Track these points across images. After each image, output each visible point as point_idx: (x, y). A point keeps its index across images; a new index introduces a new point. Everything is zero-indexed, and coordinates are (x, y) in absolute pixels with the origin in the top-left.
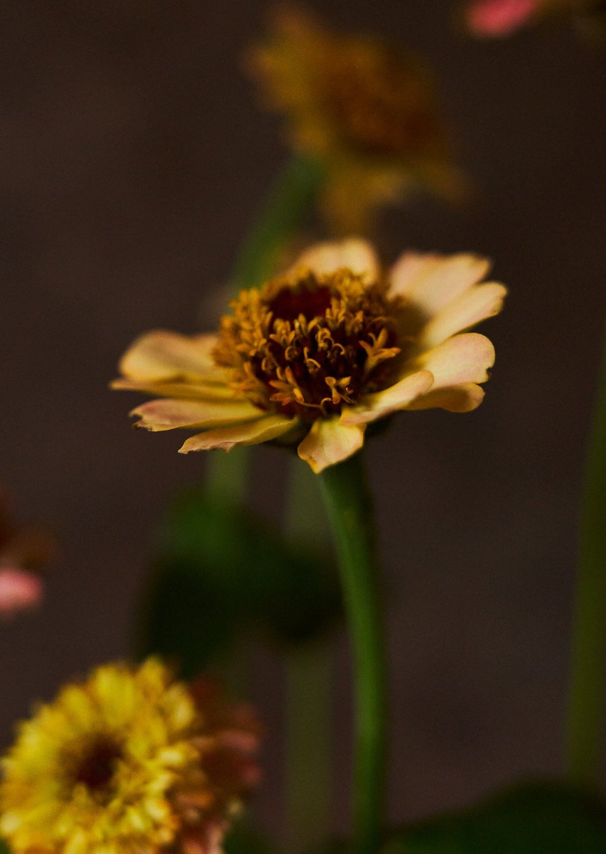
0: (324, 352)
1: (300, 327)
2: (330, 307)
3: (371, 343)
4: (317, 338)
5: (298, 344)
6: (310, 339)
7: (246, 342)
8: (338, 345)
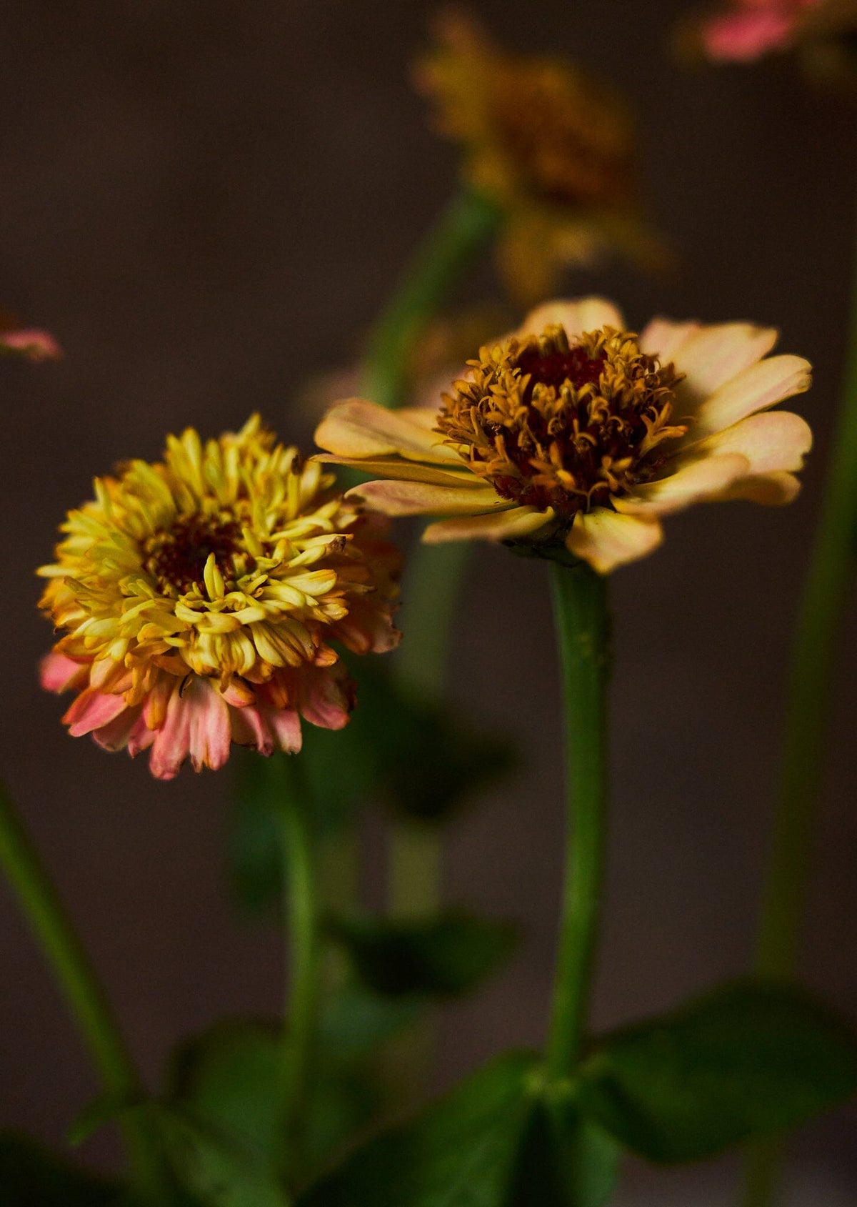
0: (596, 424)
1: (569, 394)
2: (604, 371)
3: (652, 418)
4: (590, 408)
5: (565, 416)
6: (579, 409)
7: (497, 410)
8: (616, 418)
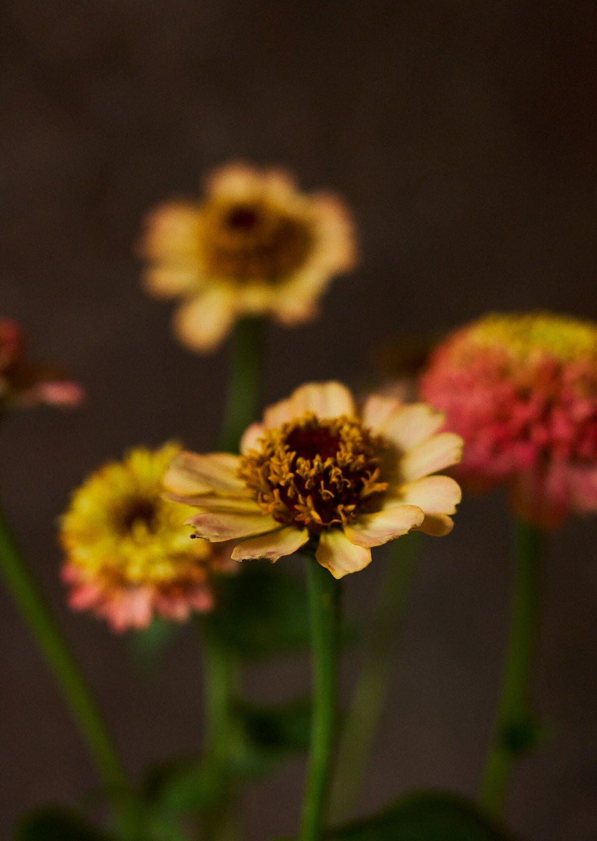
0: (334, 484)
1: (318, 466)
2: (339, 450)
3: (367, 477)
4: (331, 475)
5: (316, 478)
6: (324, 474)
7: (275, 473)
8: (346, 480)
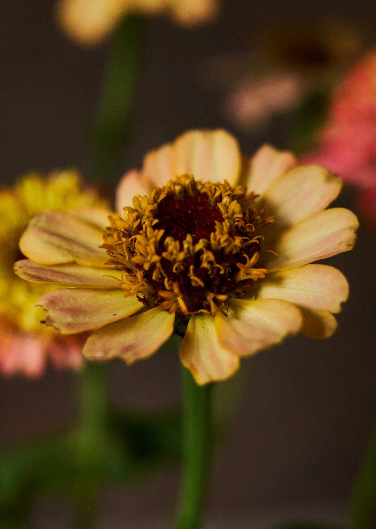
1: (188, 249)
2: (214, 231)
3: (244, 262)
4: (202, 259)
5: (185, 263)
6: (195, 258)
7: (141, 254)
